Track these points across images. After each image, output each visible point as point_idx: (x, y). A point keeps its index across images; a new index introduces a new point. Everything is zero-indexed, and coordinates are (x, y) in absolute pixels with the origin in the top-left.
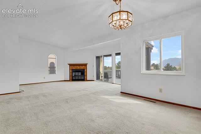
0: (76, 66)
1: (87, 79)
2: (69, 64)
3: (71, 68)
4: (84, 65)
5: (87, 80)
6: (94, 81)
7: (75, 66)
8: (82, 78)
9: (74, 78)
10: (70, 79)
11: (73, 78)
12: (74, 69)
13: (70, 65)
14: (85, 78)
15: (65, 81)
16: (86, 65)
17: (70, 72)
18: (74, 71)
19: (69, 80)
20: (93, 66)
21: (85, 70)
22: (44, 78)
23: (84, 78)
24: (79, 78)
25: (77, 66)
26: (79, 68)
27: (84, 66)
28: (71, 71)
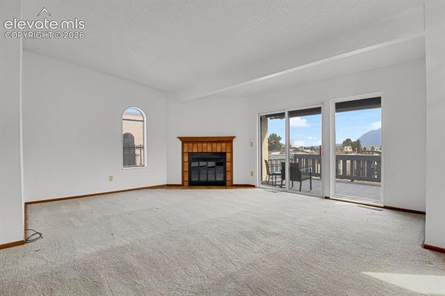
0: (202, 142)
1: (232, 181)
2: (180, 138)
3: (186, 150)
4: (224, 142)
5: (234, 183)
6: (254, 186)
7: (199, 144)
8: (220, 178)
9: (195, 179)
10: (183, 181)
11: (193, 179)
12: (195, 151)
13: (185, 141)
14: (228, 178)
15: (169, 186)
16: (229, 141)
17: (183, 162)
18: (195, 157)
19: (181, 183)
20: (252, 145)
21: (228, 156)
22: (111, 179)
23: (225, 177)
24: (209, 179)
25: (204, 145)
26: (209, 150)
27: (224, 144)
28: (186, 159)
